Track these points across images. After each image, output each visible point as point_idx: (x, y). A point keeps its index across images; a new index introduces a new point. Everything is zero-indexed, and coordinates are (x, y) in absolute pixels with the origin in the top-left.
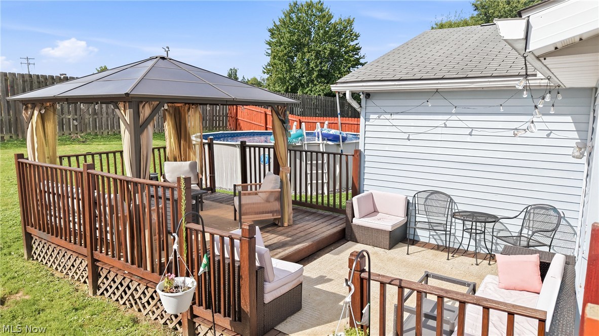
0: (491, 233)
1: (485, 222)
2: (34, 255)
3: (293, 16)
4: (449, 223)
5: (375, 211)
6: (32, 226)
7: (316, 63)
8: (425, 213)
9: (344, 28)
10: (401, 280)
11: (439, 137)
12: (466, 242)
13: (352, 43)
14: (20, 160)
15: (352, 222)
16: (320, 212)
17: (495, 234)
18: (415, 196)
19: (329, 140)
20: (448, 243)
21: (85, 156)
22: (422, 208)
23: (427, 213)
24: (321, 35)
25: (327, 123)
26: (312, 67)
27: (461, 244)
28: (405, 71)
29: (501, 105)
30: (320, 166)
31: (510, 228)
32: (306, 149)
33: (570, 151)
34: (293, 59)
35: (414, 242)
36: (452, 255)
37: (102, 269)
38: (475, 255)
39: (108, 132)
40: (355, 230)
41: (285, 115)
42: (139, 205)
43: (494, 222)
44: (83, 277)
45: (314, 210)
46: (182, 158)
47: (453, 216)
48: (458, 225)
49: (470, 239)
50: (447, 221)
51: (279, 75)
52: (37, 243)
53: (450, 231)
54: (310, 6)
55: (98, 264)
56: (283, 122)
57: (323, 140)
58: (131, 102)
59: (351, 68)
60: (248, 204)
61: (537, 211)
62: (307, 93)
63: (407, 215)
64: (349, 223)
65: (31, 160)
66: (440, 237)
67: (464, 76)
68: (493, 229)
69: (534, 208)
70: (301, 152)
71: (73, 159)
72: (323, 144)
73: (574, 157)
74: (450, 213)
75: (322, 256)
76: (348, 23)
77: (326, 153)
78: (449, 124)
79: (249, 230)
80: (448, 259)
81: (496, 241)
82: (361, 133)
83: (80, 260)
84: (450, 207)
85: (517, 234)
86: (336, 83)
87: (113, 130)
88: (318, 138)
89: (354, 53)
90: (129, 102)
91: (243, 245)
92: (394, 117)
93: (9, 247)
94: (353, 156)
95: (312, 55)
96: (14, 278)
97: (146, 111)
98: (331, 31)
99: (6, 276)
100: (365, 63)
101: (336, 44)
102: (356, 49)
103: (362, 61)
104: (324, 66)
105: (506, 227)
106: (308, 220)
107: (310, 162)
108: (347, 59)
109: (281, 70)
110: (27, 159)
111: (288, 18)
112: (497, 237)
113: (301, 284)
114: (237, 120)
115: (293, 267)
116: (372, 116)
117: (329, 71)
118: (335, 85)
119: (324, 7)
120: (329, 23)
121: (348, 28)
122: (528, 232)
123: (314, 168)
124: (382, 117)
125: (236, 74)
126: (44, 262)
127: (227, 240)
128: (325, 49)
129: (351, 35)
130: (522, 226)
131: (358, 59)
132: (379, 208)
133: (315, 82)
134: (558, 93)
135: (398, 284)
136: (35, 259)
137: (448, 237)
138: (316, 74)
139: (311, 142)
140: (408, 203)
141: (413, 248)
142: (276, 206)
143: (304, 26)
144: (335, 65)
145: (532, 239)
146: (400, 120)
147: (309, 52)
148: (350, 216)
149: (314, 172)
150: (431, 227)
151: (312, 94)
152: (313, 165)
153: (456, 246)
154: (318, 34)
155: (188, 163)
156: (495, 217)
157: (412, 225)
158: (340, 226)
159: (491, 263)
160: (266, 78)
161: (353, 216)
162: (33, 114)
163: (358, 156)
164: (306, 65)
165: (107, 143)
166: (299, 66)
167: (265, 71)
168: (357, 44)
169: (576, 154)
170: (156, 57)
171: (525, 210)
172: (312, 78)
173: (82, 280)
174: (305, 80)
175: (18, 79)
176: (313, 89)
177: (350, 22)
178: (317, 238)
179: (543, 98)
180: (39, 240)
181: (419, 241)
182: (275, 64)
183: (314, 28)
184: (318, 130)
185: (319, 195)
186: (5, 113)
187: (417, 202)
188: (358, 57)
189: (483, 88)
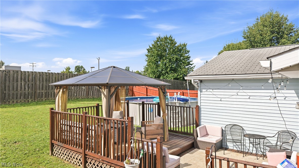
0: (263, 144)
1: (260, 139)
2: (54, 154)
3: (158, 43)
4: (242, 140)
5: (207, 134)
6: (55, 140)
7: (169, 64)
8: (230, 135)
9: (182, 48)
10: (228, 159)
11: (235, 100)
12: (251, 149)
13: (186, 55)
14: (52, 111)
15: (197, 139)
16: (180, 135)
17: (265, 144)
18: (225, 127)
19: (180, 101)
20: (243, 149)
21: (77, 109)
22: (229, 132)
23: (231, 135)
24: (171, 52)
25: (179, 93)
26: (167, 66)
27: (249, 150)
28: (217, 71)
29: (262, 86)
30: (177, 113)
31: (272, 142)
32: (170, 105)
33: (294, 106)
34: (158, 62)
35: (226, 149)
36: (245, 155)
37: (88, 159)
38: (256, 155)
39: (74, 98)
40: (198, 143)
41: (165, 90)
42: (109, 129)
43: (264, 139)
44: (78, 163)
45: (177, 134)
46: (117, 110)
47: (244, 136)
48: (247, 140)
49: (253, 147)
50: (241, 139)
51: (152, 70)
52: (56, 148)
53: (244, 143)
54: (166, 38)
55: (87, 156)
56: (164, 93)
57: (178, 101)
58: (108, 86)
59: (186, 66)
60: (149, 130)
61: (283, 134)
62: (165, 78)
63: (222, 136)
64: (195, 140)
65: (57, 110)
66: (238, 147)
67: (245, 73)
68: (264, 142)
69: (282, 132)
70: (168, 106)
71: (72, 110)
72: (178, 103)
73: (296, 108)
74: (242, 135)
75: (184, 155)
76: (184, 46)
77: (180, 107)
78: (239, 94)
79: (160, 139)
80: (243, 157)
81: (265, 148)
82: (199, 98)
83: (78, 155)
84: (242, 132)
85: (275, 145)
86: (187, 76)
87: (77, 97)
88: (175, 100)
89: (187, 59)
90: (106, 86)
91: (158, 146)
92: (214, 90)
93: (42, 150)
94: (196, 108)
95: (167, 61)
96: (48, 163)
97: (113, 90)
98: (176, 50)
99: (44, 162)
100: (193, 64)
101: (178, 55)
102: (188, 58)
103: (191, 63)
104: (173, 65)
105: (269, 141)
106: (176, 139)
107: (172, 111)
108: (184, 62)
109: (153, 68)
110: (55, 110)
111: (156, 44)
112: (266, 146)
113: (179, 165)
114: (133, 91)
115: (176, 157)
116: (203, 90)
117: (175, 68)
118: (186, 77)
119: (173, 39)
120: (175, 46)
121: (184, 48)
122: (280, 143)
123: (174, 114)
124: (208, 91)
125: (129, 69)
126: (59, 157)
127: (150, 144)
128: (173, 57)
129: (186, 51)
130: (277, 140)
131: (189, 62)
132: (209, 133)
133: (169, 73)
134: (287, 81)
135: (227, 160)
136: (54, 155)
137: (242, 146)
138: (169, 69)
139: (172, 102)
140: (222, 130)
141: (226, 152)
142: (161, 131)
143: (164, 47)
144: (178, 65)
145: (282, 147)
146: (216, 92)
147: (166, 59)
148: (196, 137)
149: (174, 116)
150: (234, 141)
151: (168, 79)
152: (174, 112)
153: (247, 151)
154: (170, 51)
155: (119, 112)
156: (264, 136)
157: (225, 140)
158: (191, 141)
159: (264, 158)
160: (143, 71)
161: (197, 136)
162: (60, 91)
163: (198, 108)
164: (165, 65)
165: (75, 103)
166: (161, 66)
167: (145, 68)
168: (188, 55)
169: (297, 107)
170: (112, 67)
171: (278, 133)
172: (167, 71)
173: (78, 165)
174: (164, 72)
175: (38, 74)
176: (168, 76)
177: (185, 45)
178: (181, 146)
179: (280, 84)
180: (57, 147)
181: (228, 149)
182: (150, 65)
183: (168, 48)
184: (175, 96)
185: (177, 128)
186: (30, 90)
187: (226, 130)
188: (189, 61)
189: (254, 78)
